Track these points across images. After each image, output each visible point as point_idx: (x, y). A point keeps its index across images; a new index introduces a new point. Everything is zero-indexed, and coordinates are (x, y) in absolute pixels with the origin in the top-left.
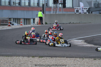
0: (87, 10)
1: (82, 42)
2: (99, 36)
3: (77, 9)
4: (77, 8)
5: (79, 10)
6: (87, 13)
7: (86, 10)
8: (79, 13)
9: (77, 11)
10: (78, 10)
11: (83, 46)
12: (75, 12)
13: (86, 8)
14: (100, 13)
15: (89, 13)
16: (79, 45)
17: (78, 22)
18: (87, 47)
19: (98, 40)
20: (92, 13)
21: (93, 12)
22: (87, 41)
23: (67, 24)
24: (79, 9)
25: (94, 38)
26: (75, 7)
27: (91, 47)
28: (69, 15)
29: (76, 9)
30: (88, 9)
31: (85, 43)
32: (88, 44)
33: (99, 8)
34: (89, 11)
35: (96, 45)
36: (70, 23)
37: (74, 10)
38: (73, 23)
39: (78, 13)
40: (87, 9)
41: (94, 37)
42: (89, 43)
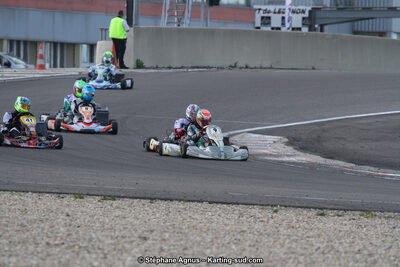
0: (304, 18)
1: (276, 145)
2: (343, 124)
3: (266, 11)
4: (263, 7)
5: (271, 15)
6: (305, 30)
7: (301, 16)
8: (273, 28)
9: (263, 18)
10: (269, 18)
11: (280, 159)
12: (258, 24)
13: (301, 7)
14: (355, 33)
15: (310, 30)
16: (266, 155)
17: (266, 64)
18: (293, 163)
19: (340, 139)
20: (322, 30)
21: (326, 28)
22: (295, 139)
23: (220, 71)
24: (272, 10)
25: (324, 131)
26: (257, 4)
27: (312, 167)
28: (233, 33)
29: (261, 14)
30: (306, 15)
31: (290, 150)
32: (299, 153)
33: (353, 9)
34: (310, 21)
35: (331, 158)
36: (235, 67)
37: (254, 15)
38: (247, 67)
39: (268, 29)
40: (303, 12)
41: (326, 127)
42: (304, 149)
